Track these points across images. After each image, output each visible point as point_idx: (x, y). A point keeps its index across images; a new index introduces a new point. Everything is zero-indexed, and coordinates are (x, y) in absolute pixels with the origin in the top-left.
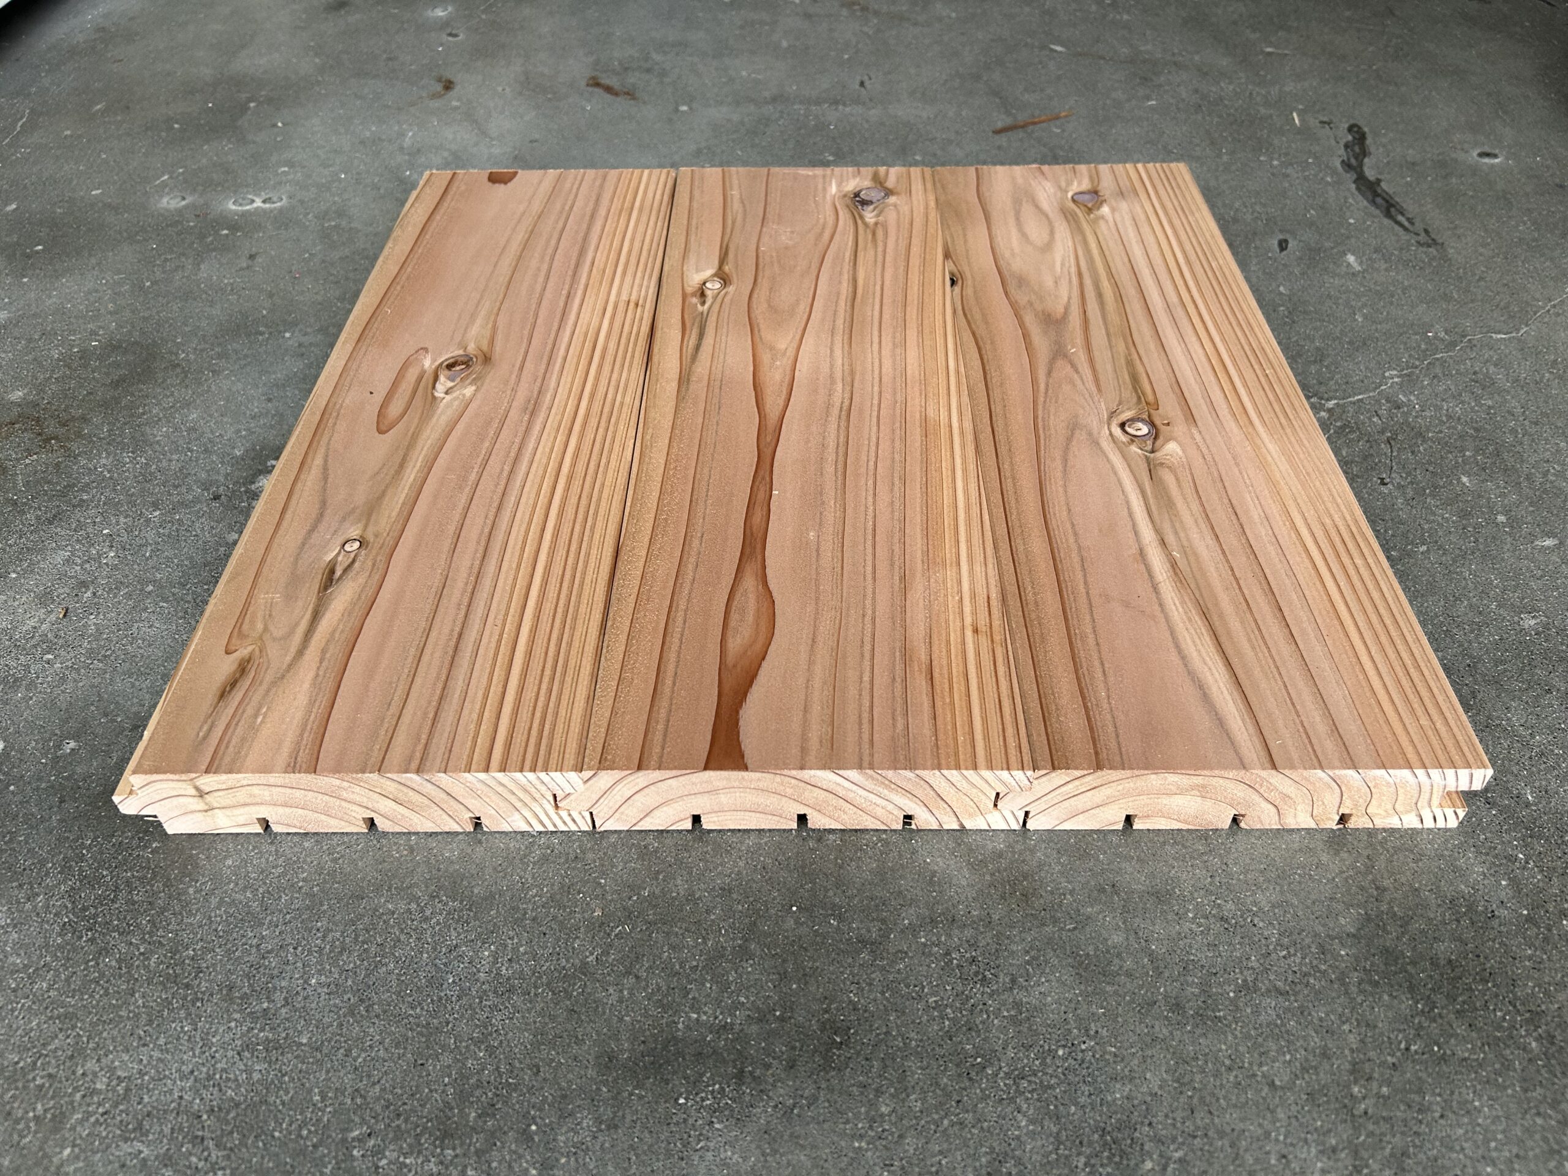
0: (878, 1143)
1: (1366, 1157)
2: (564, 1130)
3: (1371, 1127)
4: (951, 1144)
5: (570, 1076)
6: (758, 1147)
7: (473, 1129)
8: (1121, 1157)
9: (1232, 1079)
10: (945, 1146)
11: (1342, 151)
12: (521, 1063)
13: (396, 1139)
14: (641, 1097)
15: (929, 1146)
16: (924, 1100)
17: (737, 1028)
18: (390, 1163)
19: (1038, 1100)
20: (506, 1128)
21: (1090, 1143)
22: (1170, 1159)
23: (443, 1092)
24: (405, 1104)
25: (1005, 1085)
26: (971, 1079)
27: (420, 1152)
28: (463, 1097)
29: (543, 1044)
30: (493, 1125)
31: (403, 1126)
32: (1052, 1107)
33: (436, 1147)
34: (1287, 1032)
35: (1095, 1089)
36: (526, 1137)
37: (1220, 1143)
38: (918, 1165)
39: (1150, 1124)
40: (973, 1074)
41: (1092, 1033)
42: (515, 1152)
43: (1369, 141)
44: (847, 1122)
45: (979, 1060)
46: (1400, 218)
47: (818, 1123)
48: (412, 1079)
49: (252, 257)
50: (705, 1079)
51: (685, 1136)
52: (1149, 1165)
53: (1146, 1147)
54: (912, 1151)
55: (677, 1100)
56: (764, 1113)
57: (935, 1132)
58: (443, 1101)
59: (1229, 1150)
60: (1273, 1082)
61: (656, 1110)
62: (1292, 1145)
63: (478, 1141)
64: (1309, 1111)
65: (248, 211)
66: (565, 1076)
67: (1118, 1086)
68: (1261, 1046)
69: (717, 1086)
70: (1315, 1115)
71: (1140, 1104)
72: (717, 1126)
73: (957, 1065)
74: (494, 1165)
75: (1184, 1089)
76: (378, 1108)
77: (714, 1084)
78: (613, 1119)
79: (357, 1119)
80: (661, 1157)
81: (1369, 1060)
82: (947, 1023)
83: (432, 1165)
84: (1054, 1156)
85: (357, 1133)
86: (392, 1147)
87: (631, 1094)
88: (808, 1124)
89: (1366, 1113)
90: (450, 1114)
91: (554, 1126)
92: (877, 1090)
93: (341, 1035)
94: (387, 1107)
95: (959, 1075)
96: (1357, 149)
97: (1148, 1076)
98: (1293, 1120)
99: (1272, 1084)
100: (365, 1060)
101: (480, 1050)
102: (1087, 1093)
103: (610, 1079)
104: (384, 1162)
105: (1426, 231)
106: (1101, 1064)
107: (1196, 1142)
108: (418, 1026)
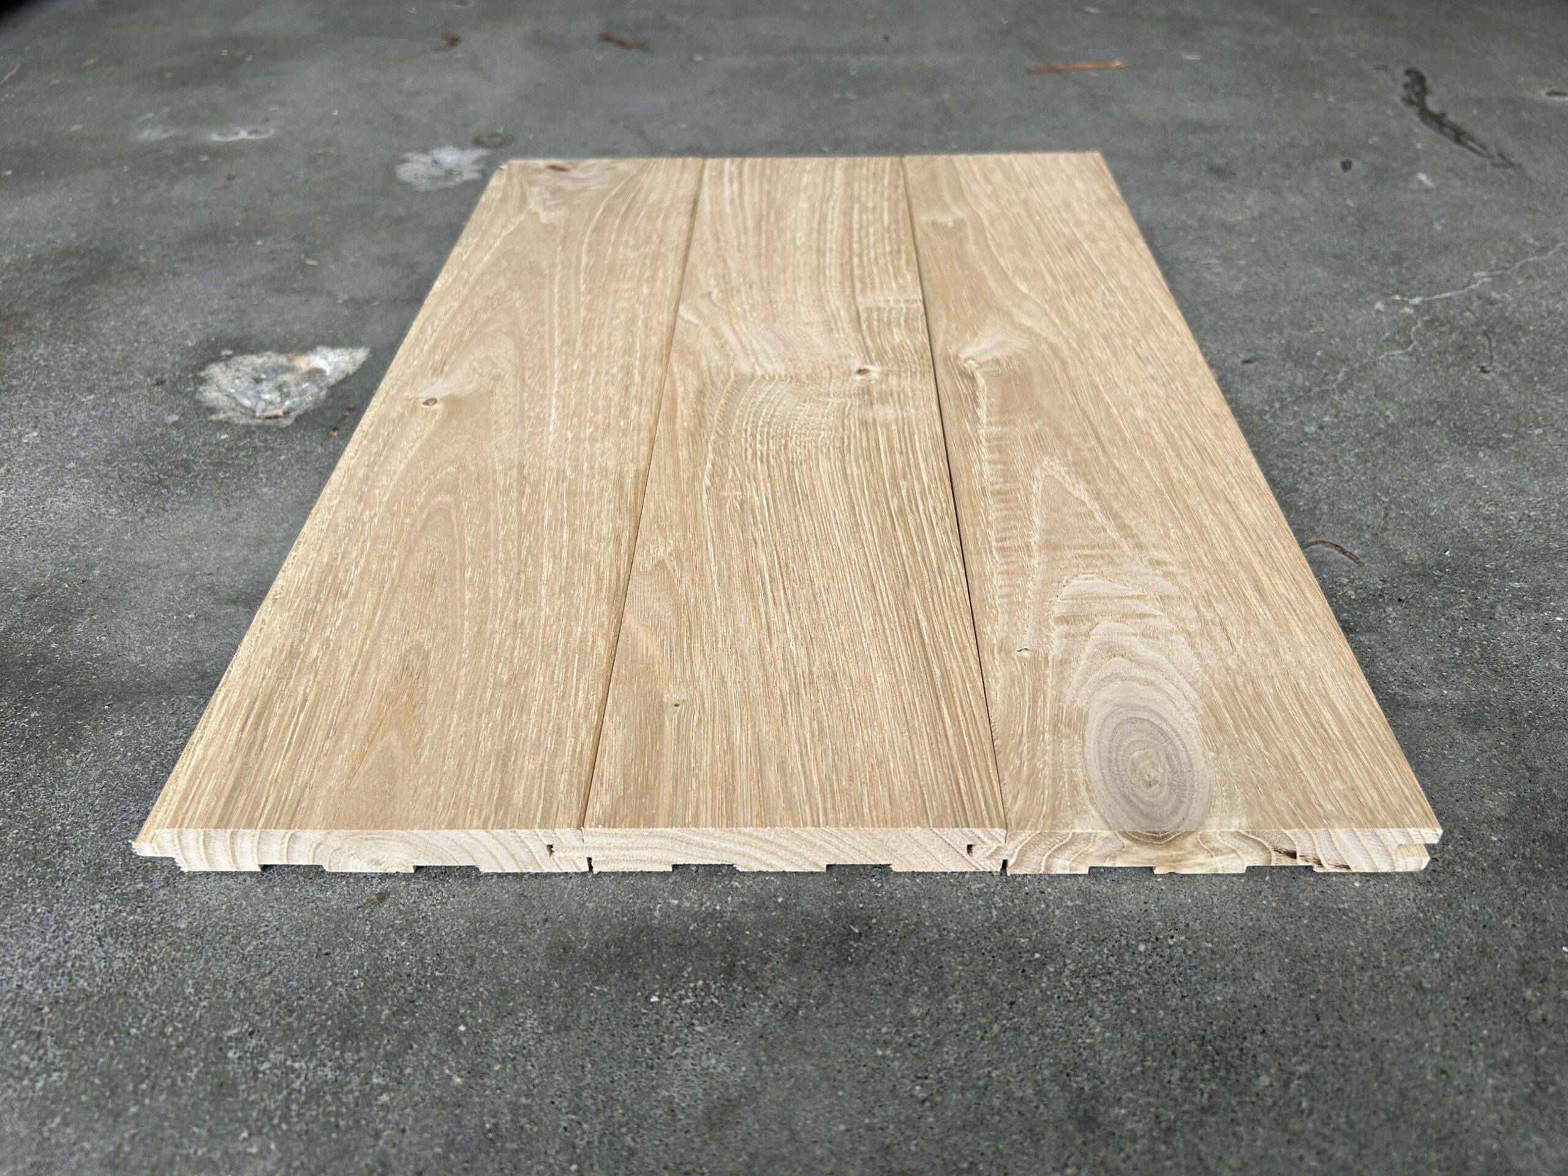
0: (907, 1051)
1: (1550, 1072)
2: (502, 1030)
3: (1554, 1037)
4: (1003, 1053)
5: (513, 969)
6: (751, 1054)
7: (385, 1028)
8: (1228, 1071)
9: (1366, 980)
10: (996, 1055)
11: (1401, 90)
12: (452, 953)
13: (285, 1038)
14: (601, 994)
15: (975, 1055)
16: (967, 1001)
17: (728, 916)
18: (274, 1066)
19: (1116, 1003)
20: (426, 1029)
21: (1186, 1054)
22: (1293, 1073)
23: (351, 985)
24: (301, 998)
25: (1072, 984)
26: (1026, 977)
27: (313, 1055)
28: (375, 992)
29: (482, 932)
30: (410, 1024)
31: (295, 1025)
32: (1134, 1011)
33: (335, 1049)
34: (1433, 926)
35: (1189, 990)
36: (451, 1038)
37: (1357, 1055)
38: (960, 1078)
39: (1263, 1032)
40: (1030, 972)
41: (1182, 926)
42: (435, 1056)
43: (1429, 82)
44: (868, 1025)
45: (1037, 956)
46: (1471, 144)
47: (830, 1026)
48: (313, 970)
49: (230, 178)
50: (685, 974)
51: (657, 1040)
52: (1265, 1080)
53: (1261, 1059)
54: (952, 1062)
55: (647, 998)
56: (759, 1013)
57: (982, 1038)
58: (349, 996)
59: (1371, 1064)
60: (1420, 983)
61: (621, 1010)
62: (1452, 1057)
63: (389, 1042)
64: (1470, 1018)
65: (233, 143)
66: (507, 969)
67: (1218, 987)
68: (1401, 942)
69: (700, 983)
70: (1479, 1023)
71: (1248, 1008)
72: (699, 1029)
73: (1009, 961)
74: (408, 1071)
75: (1303, 991)
76: (266, 1003)
77: (697, 980)
78: (564, 1019)
79: (237, 1016)
80: (625, 1065)
81: (1542, 959)
82: (995, 913)
83: (327, 1070)
84: (1139, 1069)
85: (236, 1031)
86: (278, 1049)
87: (589, 991)
88: (816, 1027)
89: (1544, 1020)
90: (356, 1011)
91: (489, 1026)
92: (906, 989)
93: (230, 920)
94: (278, 1002)
95: (1012, 973)
96: (1417, 88)
97: (1257, 976)
98: (1452, 1030)
99: (1419, 987)
100: (256, 948)
101: (402, 939)
102: (1178, 995)
103: (564, 973)
104: (266, 1065)
105: (1501, 155)
106: (1195, 962)
107: (1325, 1053)
108: (327, 910)
